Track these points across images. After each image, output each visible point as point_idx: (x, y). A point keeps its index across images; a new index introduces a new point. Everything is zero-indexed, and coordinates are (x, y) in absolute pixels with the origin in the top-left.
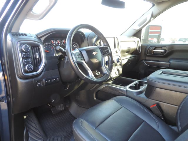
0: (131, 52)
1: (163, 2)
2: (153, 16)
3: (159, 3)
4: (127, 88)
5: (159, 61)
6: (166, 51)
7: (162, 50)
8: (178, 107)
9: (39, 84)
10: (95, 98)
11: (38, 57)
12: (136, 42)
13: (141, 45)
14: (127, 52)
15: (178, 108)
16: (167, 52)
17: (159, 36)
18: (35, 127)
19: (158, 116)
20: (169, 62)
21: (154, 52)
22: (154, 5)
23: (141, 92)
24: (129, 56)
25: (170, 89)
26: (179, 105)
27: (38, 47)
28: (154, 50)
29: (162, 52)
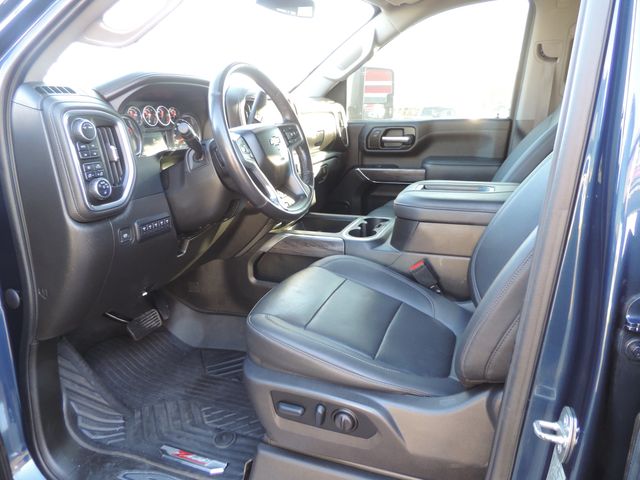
0: (325, 145)
1: (404, 5)
2: (378, 42)
3: (392, 8)
4: (345, 234)
5: (397, 167)
6: (413, 138)
7: (404, 136)
8: (469, 259)
9: (125, 235)
10: (253, 280)
11: (116, 157)
12: (337, 115)
13: (349, 124)
14: (316, 145)
15: (471, 262)
16: (416, 142)
17: (390, 98)
18: (88, 385)
19: (429, 288)
20: (422, 168)
21: (383, 142)
22: (378, 12)
23: (381, 242)
24: (324, 155)
25: (449, 220)
26: (469, 254)
27: (112, 126)
28: (384, 138)
29: (404, 143)
